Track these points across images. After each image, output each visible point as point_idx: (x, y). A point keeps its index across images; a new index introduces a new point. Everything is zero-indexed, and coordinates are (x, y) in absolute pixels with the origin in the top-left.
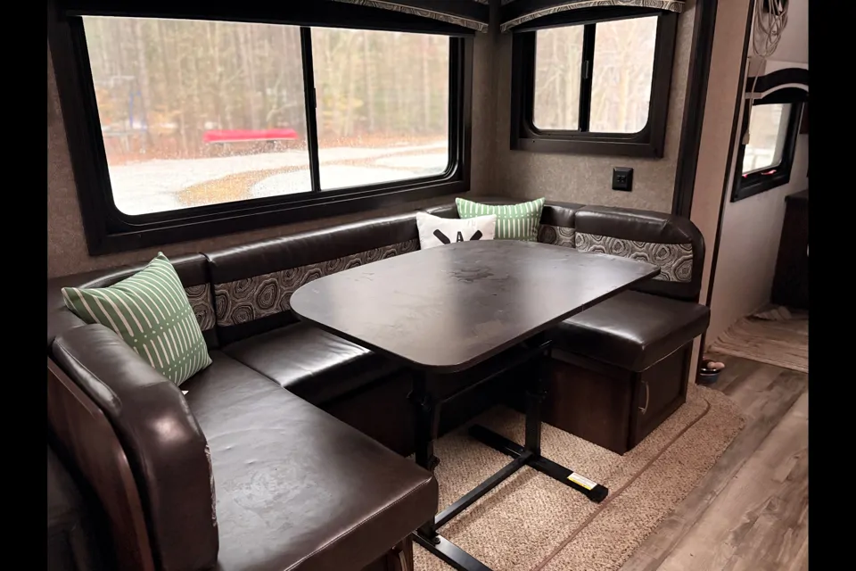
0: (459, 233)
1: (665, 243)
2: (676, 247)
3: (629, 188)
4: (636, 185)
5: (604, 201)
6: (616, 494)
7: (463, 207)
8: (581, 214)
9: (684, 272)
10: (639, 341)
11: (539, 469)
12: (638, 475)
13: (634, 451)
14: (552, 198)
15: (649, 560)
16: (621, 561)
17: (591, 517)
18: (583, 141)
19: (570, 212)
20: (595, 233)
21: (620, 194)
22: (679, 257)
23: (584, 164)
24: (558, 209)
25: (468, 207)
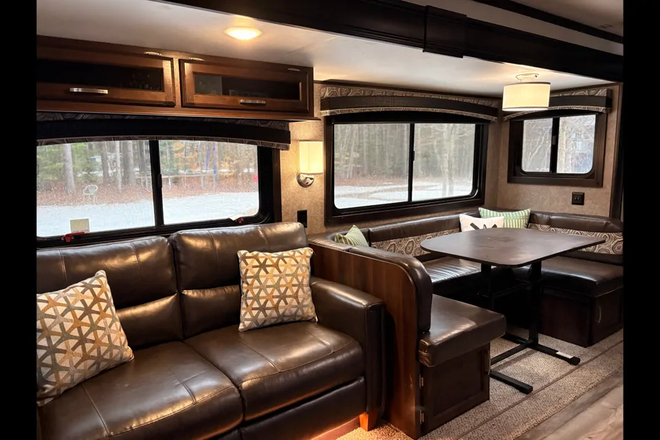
0: (485, 225)
1: (606, 232)
2: (613, 235)
3: (582, 203)
4: (586, 202)
5: (567, 211)
6: (583, 364)
7: (483, 212)
8: (553, 217)
9: (619, 248)
10: (595, 281)
11: (538, 350)
12: (597, 357)
13: (593, 346)
14: (535, 209)
15: (606, 388)
16: (590, 387)
17: (571, 371)
18: (552, 178)
19: (546, 217)
20: (563, 228)
21: (575, 207)
22: (615, 240)
23: (554, 190)
24: (539, 215)
25: (487, 213)
